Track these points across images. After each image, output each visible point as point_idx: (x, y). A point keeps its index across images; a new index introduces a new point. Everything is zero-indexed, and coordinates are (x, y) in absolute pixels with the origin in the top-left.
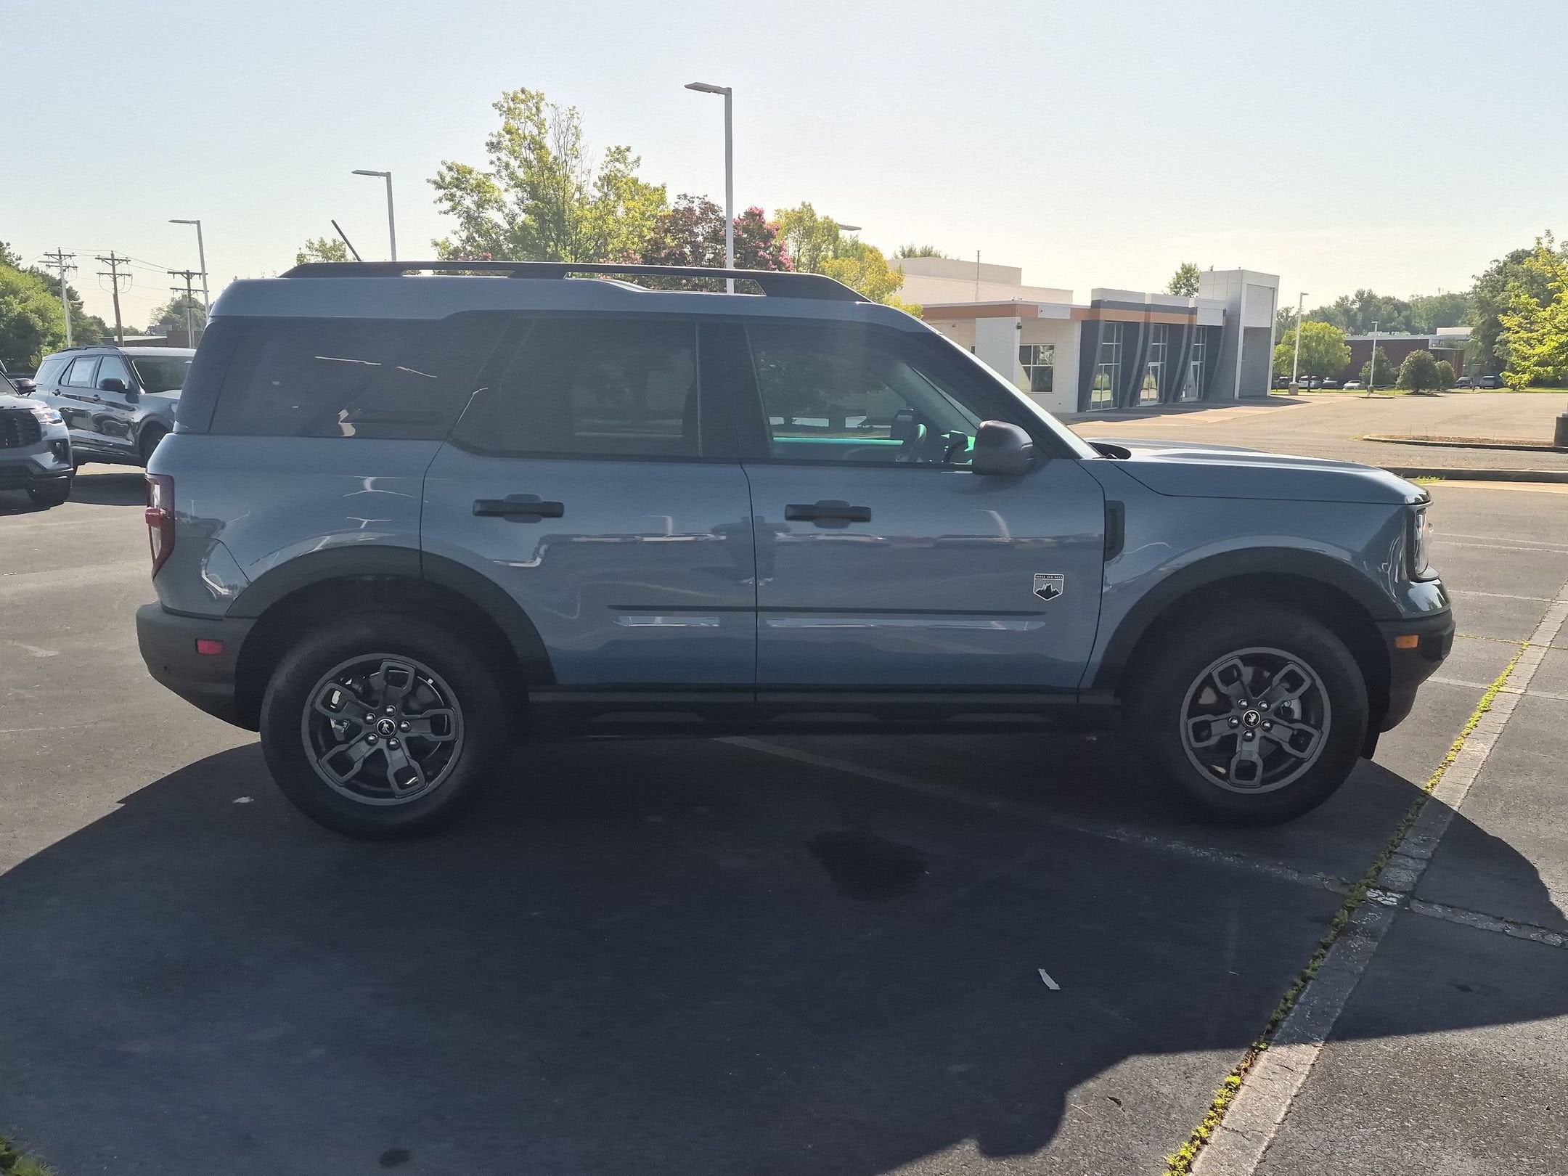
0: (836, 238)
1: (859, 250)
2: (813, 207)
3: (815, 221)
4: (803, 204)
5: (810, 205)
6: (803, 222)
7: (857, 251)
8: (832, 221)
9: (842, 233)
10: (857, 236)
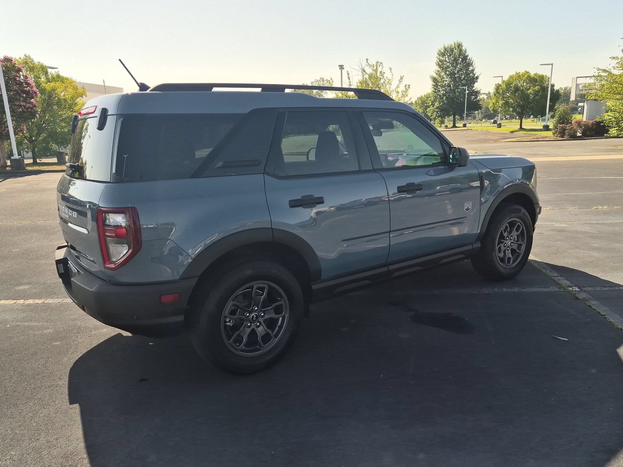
0: (46, 73)
1: (61, 78)
2: (31, 57)
3: (34, 64)
4: (25, 55)
5: (29, 56)
6: (28, 63)
7: (58, 78)
8: (42, 64)
9: (49, 70)
10: (58, 72)
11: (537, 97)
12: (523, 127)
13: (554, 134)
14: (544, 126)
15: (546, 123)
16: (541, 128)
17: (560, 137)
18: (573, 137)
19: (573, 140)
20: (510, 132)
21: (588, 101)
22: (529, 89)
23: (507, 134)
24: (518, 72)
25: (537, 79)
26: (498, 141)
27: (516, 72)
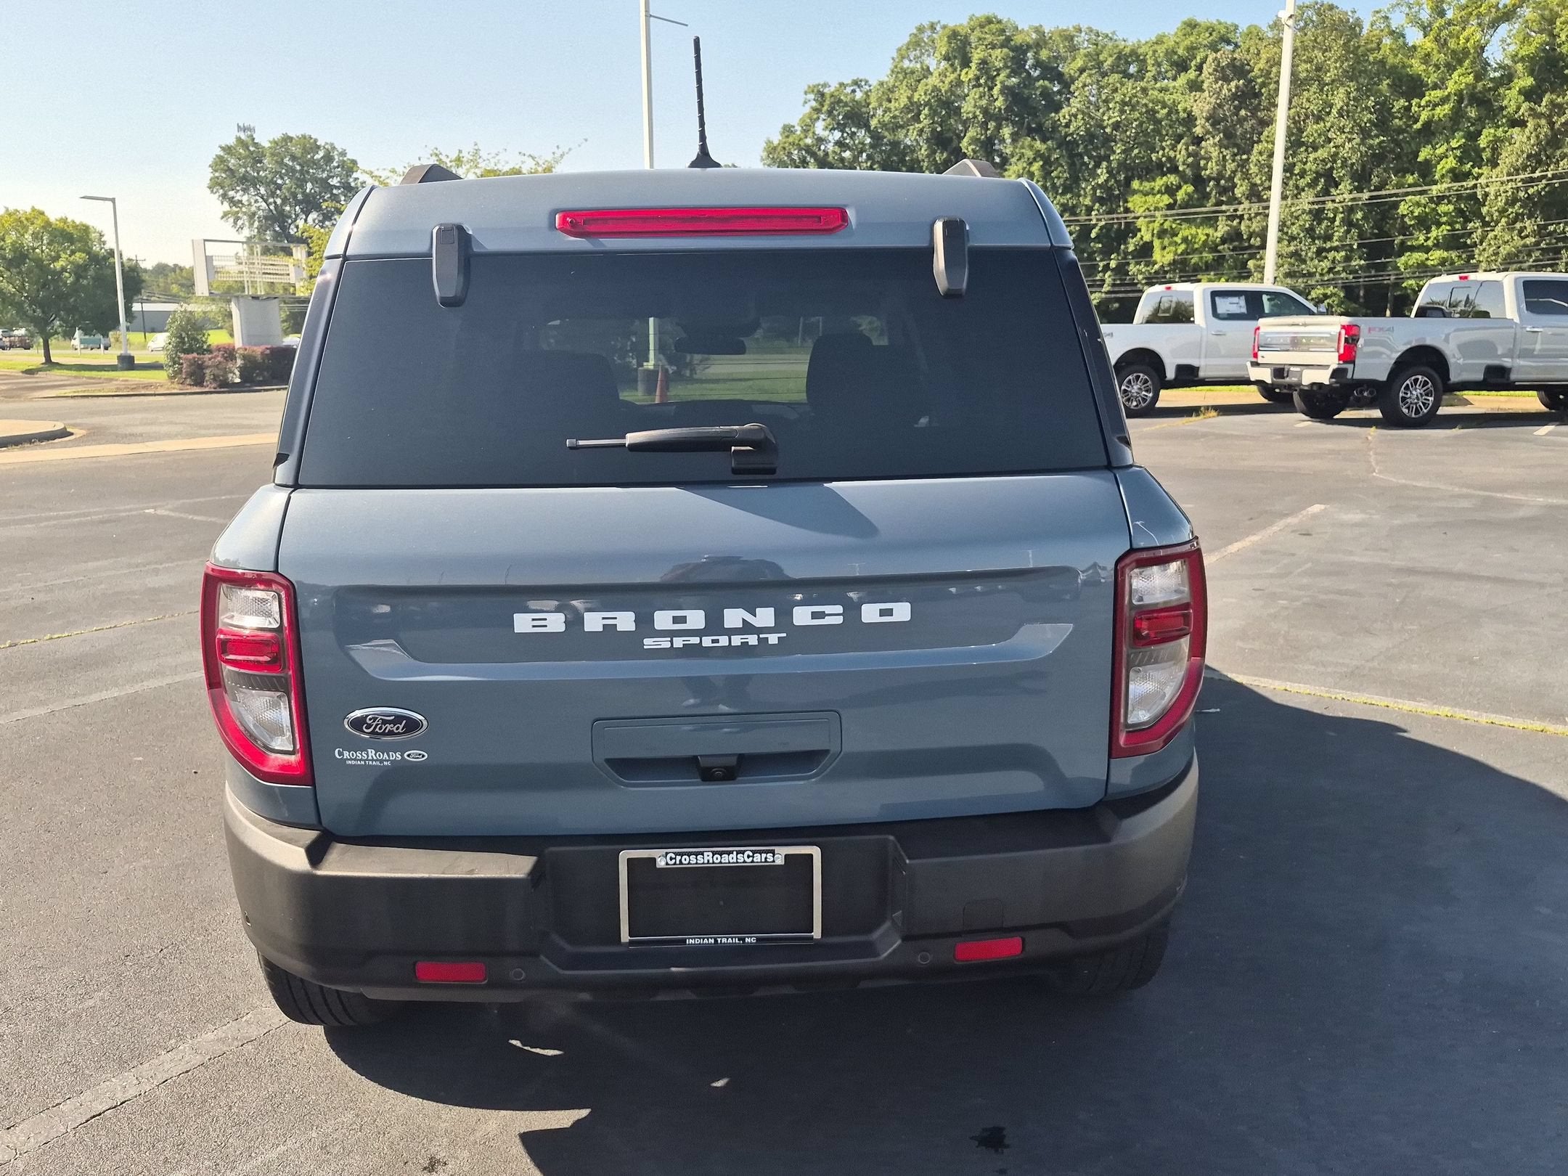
11: (85, 282)
12: (53, 359)
13: (171, 378)
14: (121, 358)
15: (126, 350)
16: (115, 362)
17: (193, 385)
18: (225, 386)
19: (229, 392)
20: (23, 372)
21: (238, 301)
22: (57, 258)
23: (17, 377)
24: (11, 209)
25: (71, 235)
26: (19, 396)
27: (7, 210)
